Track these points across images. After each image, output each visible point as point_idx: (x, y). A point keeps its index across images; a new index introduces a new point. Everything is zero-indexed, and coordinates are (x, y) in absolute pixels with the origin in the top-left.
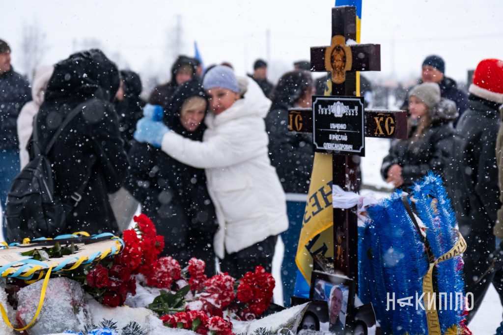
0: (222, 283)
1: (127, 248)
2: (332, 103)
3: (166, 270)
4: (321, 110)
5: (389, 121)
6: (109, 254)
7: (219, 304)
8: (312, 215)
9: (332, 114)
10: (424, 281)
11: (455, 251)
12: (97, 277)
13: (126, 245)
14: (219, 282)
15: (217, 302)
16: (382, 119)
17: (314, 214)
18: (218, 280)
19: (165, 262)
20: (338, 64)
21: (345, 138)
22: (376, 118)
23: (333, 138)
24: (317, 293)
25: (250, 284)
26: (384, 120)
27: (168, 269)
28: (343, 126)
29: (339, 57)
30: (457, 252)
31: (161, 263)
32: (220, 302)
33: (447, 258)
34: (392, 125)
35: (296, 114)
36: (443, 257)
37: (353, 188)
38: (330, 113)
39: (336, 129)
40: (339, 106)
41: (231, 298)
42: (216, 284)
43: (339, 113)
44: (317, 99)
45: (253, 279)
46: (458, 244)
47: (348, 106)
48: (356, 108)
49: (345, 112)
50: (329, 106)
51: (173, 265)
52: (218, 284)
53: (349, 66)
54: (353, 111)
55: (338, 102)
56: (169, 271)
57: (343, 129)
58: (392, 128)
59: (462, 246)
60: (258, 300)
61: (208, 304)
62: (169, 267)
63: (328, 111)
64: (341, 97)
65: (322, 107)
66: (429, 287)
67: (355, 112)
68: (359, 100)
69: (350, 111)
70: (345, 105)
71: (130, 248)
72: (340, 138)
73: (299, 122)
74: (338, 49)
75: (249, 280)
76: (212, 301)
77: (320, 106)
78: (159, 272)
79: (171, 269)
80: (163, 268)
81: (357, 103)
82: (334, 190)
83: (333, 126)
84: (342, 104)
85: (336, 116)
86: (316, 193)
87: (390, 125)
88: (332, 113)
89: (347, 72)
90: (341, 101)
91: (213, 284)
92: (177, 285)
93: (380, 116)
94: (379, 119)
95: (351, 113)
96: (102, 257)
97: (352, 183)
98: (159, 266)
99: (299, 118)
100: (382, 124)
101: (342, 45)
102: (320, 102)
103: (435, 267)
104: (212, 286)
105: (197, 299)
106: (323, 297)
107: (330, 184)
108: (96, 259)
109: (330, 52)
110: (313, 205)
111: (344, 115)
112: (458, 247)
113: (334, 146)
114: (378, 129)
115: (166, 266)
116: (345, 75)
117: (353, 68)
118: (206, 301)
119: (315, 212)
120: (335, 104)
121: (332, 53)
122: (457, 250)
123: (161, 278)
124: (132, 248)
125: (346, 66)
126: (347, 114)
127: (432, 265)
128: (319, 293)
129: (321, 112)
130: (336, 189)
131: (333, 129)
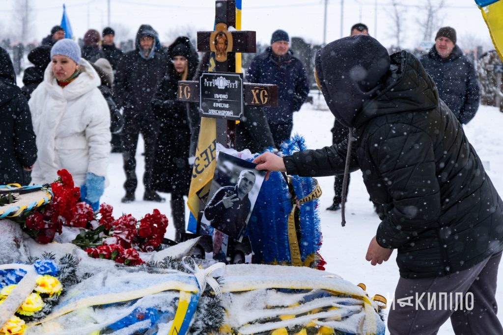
0: (127, 223)
1: (56, 198)
2: (216, 77)
3: (82, 213)
4: (206, 83)
5: (264, 93)
6: (43, 203)
7: (128, 239)
8: (204, 167)
9: (216, 87)
10: (289, 219)
11: (313, 196)
12: (35, 221)
13: (55, 195)
14: (125, 222)
15: (127, 238)
16: (257, 91)
17: (206, 166)
18: (124, 220)
19: (81, 206)
20: (221, 46)
21: (227, 106)
22: (253, 91)
23: (217, 106)
24: (203, 229)
25: (149, 223)
26: (260, 92)
27: (84, 212)
28: (225, 96)
29: (220, 40)
30: (315, 197)
31: (78, 207)
32: (130, 238)
33: (307, 200)
34: (266, 96)
35: (185, 86)
36: (304, 200)
37: (233, 145)
38: (214, 86)
39: (220, 98)
40: (221, 80)
41: (134, 234)
42: (122, 224)
43: (221, 86)
44: (203, 74)
45: (152, 219)
46: (315, 190)
47: (229, 81)
48: (236, 82)
49: (227, 85)
50: (213, 80)
51: (86, 208)
52: (124, 223)
53: (230, 49)
54: (233, 84)
55: (221, 77)
56: (85, 213)
57: (225, 99)
58: (266, 99)
59: (319, 192)
60: (154, 236)
61: (121, 239)
62: (84, 210)
63: (212, 84)
64: (223, 73)
65: (208, 80)
66: (292, 223)
67: (235, 85)
68: (239, 75)
69: (231, 84)
70: (226, 79)
71: (58, 198)
72: (222, 105)
73: (187, 92)
74: (220, 34)
75: (148, 220)
76: (123, 237)
77: (206, 80)
78: (77, 215)
79: (86, 212)
80: (80, 211)
81: (237, 78)
82: (217, 147)
83: (217, 96)
84: (224, 78)
85: (219, 88)
86: (207, 150)
87: (264, 96)
88: (215, 85)
89: (228, 53)
90: (223, 76)
91: (120, 223)
92: (91, 225)
93: (256, 89)
94: (255, 92)
95: (232, 86)
96: (38, 206)
97: (232, 142)
98: (76, 210)
99: (187, 88)
100: (258, 95)
101: (224, 31)
102: (205, 76)
103: (296, 207)
104: (120, 225)
105: (112, 236)
106: (207, 232)
107: (214, 143)
108: (33, 207)
109: (214, 37)
110: (205, 160)
111: (226, 87)
112: (316, 193)
113: (217, 112)
114: (254, 99)
115: (82, 210)
116: (226, 56)
117: (233, 49)
118: (119, 237)
119: (206, 165)
120: (218, 78)
121: (216, 37)
122: (315, 195)
123: (78, 219)
124: (60, 198)
125: (228, 47)
126: (228, 87)
127: (295, 206)
128: (204, 229)
129: (206, 85)
130: (219, 146)
131: (216, 98)
